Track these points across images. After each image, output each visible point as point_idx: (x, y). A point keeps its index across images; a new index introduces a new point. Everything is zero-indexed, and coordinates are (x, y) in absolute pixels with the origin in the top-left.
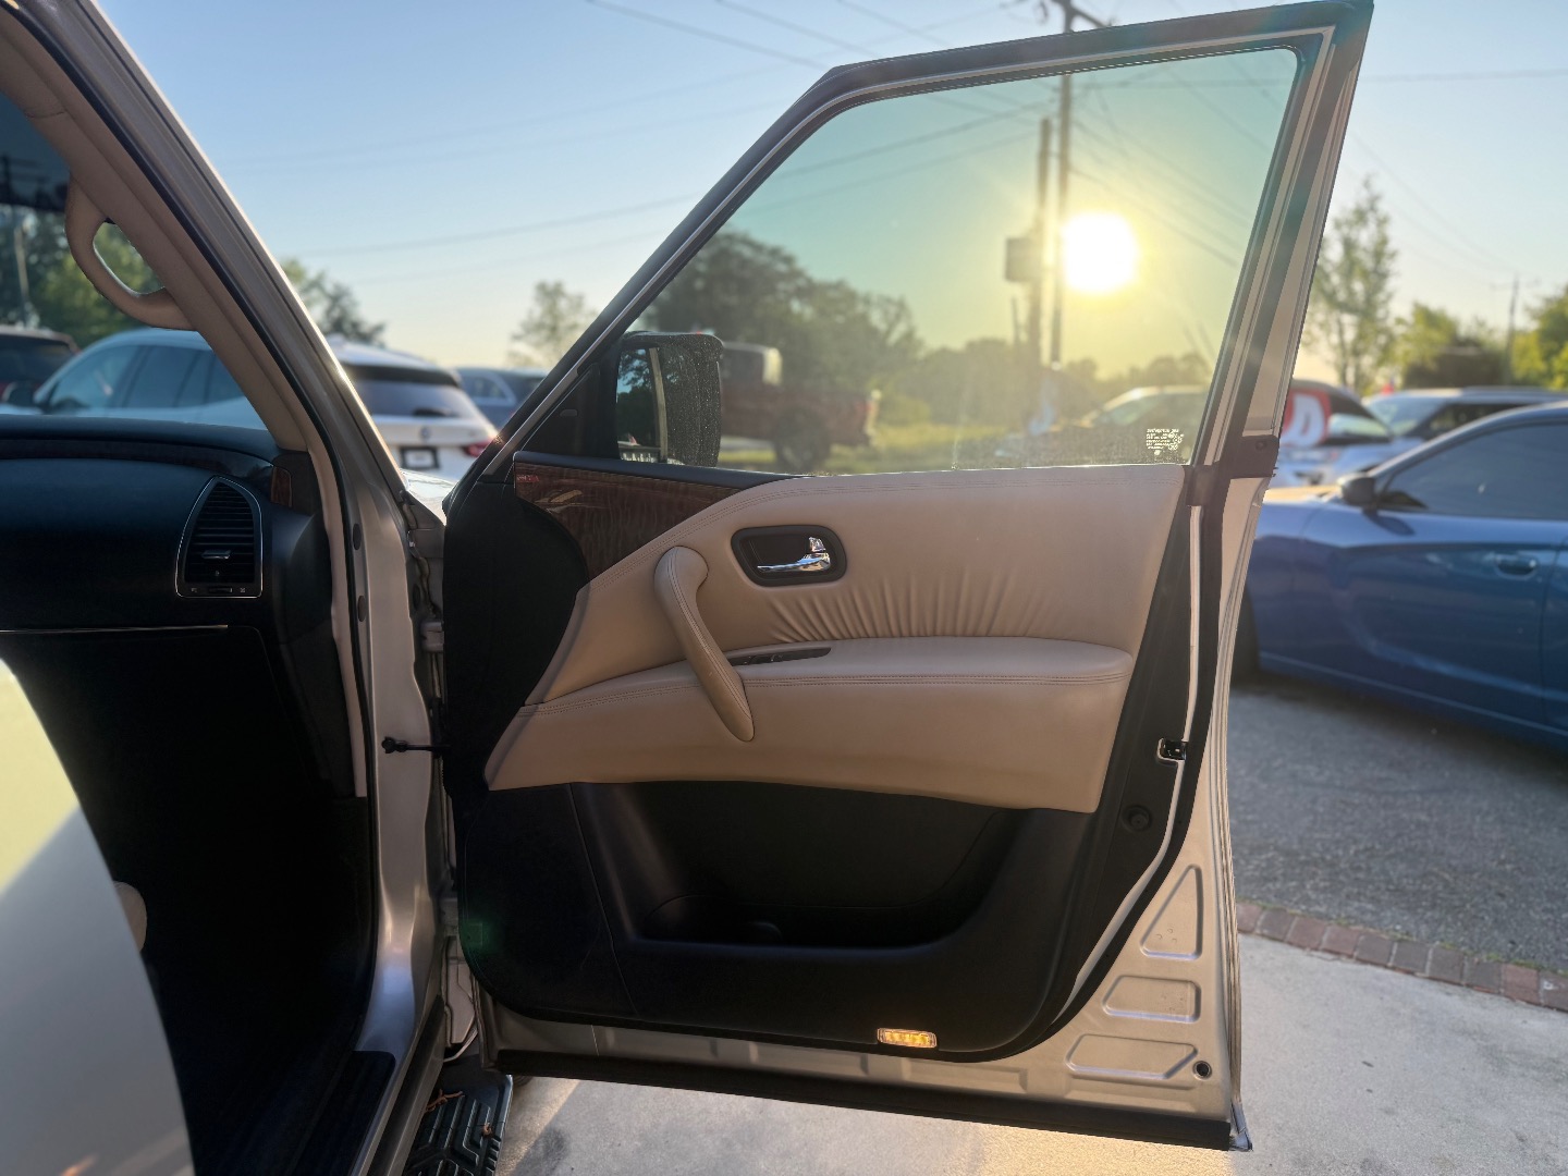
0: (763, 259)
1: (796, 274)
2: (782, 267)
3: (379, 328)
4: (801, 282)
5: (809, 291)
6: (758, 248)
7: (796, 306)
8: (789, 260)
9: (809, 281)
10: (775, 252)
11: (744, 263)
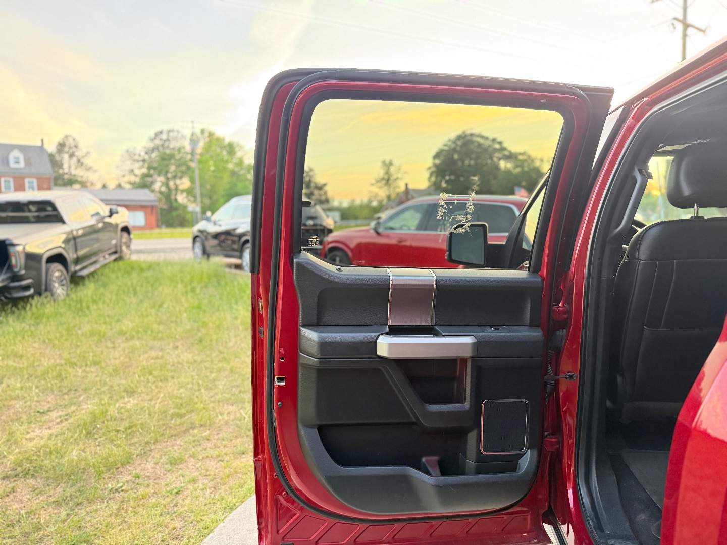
0: (487, 143)
1: (505, 149)
2: (497, 146)
3: (325, 185)
4: (506, 153)
5: (511, 157)
6: (487, 138)
7: (503, 164)
8: (500, 143)
9: (510, 152)
10: (494, 140)
11: (480, 145)
